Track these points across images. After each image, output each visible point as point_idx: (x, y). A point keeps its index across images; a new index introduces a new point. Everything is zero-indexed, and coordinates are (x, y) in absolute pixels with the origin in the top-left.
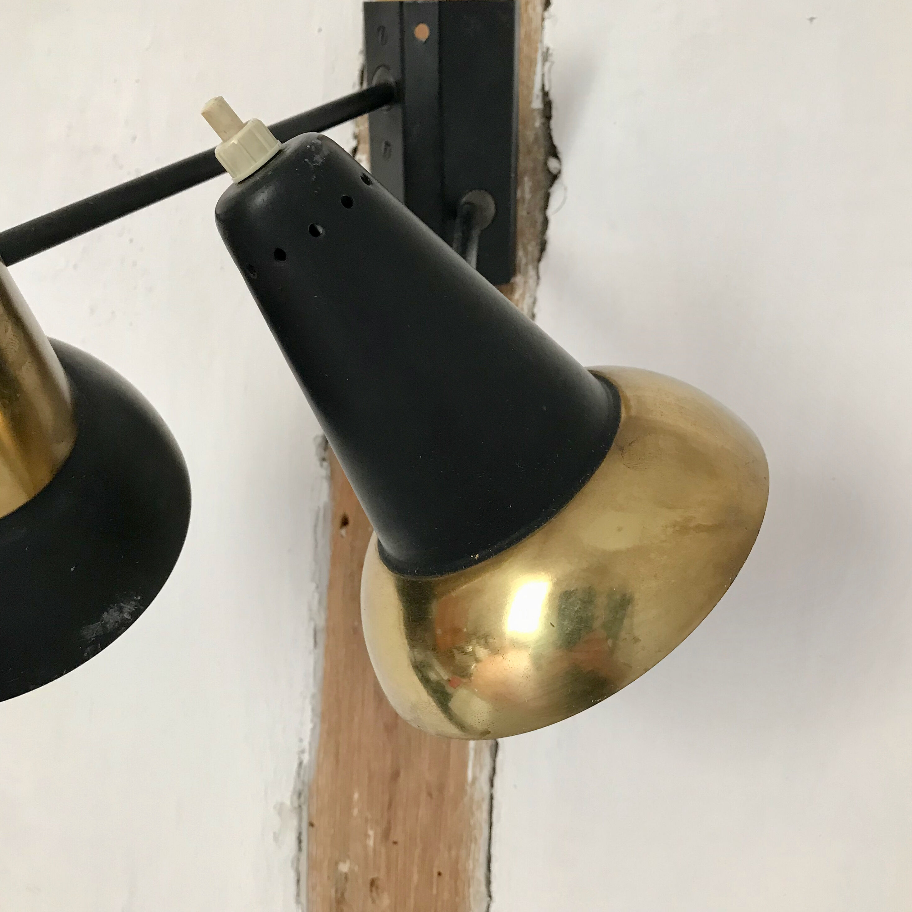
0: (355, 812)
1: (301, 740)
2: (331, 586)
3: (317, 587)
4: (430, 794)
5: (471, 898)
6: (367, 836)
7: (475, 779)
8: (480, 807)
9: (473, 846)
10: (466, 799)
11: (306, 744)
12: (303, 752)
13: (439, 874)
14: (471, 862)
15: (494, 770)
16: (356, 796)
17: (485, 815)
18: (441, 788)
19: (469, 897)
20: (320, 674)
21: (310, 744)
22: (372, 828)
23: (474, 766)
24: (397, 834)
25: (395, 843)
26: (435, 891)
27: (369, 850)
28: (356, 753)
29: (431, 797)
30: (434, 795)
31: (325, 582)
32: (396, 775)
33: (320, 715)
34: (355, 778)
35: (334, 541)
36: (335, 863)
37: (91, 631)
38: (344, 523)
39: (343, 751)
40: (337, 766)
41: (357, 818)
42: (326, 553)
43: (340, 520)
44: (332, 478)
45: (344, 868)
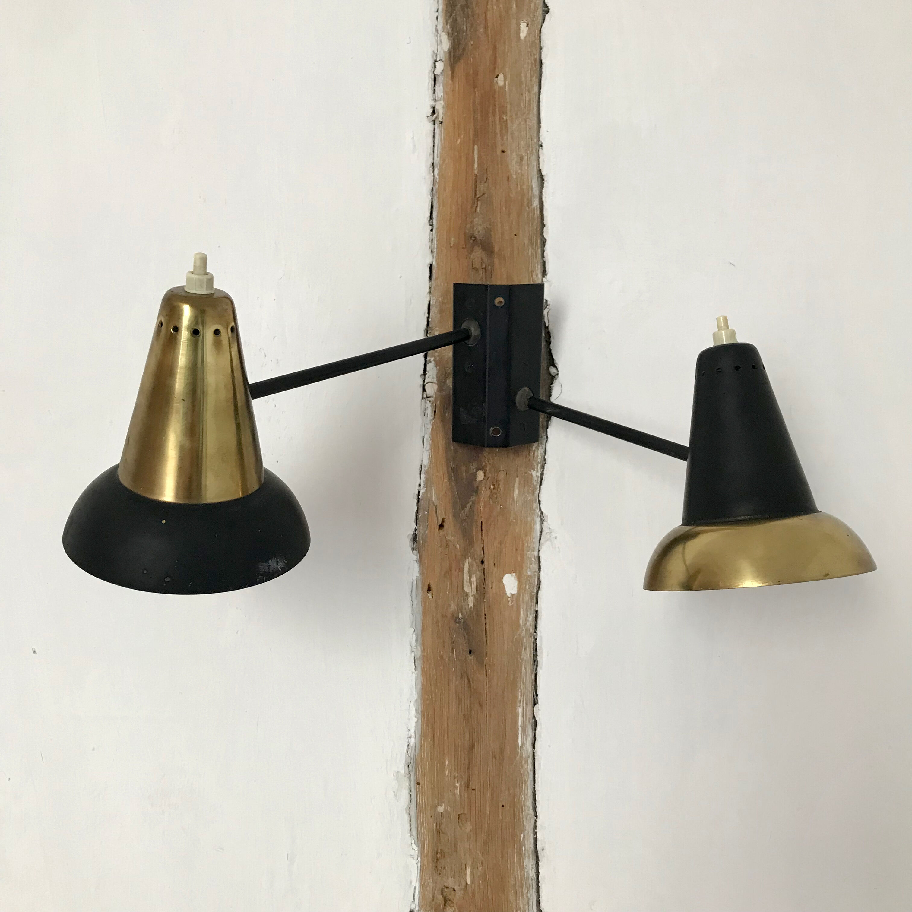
0: (447, 772)
1: (409, 730)
2: (423, 630)
5: (524, 818)
6: (455, 787)
7: (523, 744)
8: (526, 762)
9: (524, 786)
10: (518, 758)
11: (412, 732)
12: (410, 737)
13: (503, 806)
14: (523, 796)
15: (535, 737)
16: (447, 762)
17: (530, 766)
18: (502, 751)
19: (522, 818)
20: (419, 686)
21: (415, 732)
22: (458, 782)
23: (522, 736)
24: (475, 784)
25: (473, 790)
26: (500, 817)
27: (457, 796)
28: (446, 735)
29: (495, 758)
30: (498, 758)
31: (419, 627)
32: (472, 747)
33: (420, 712)
34: (446, 751)
35: (424, 601)
36: (434, 807)
37: (263, 567)
38: (429, 589)
39: (437, 734)
40: (434, 745)
41: (448, 776)
42: (419, 609)
43: (426, 588)
44: (420, 561)
45: (441, 809)
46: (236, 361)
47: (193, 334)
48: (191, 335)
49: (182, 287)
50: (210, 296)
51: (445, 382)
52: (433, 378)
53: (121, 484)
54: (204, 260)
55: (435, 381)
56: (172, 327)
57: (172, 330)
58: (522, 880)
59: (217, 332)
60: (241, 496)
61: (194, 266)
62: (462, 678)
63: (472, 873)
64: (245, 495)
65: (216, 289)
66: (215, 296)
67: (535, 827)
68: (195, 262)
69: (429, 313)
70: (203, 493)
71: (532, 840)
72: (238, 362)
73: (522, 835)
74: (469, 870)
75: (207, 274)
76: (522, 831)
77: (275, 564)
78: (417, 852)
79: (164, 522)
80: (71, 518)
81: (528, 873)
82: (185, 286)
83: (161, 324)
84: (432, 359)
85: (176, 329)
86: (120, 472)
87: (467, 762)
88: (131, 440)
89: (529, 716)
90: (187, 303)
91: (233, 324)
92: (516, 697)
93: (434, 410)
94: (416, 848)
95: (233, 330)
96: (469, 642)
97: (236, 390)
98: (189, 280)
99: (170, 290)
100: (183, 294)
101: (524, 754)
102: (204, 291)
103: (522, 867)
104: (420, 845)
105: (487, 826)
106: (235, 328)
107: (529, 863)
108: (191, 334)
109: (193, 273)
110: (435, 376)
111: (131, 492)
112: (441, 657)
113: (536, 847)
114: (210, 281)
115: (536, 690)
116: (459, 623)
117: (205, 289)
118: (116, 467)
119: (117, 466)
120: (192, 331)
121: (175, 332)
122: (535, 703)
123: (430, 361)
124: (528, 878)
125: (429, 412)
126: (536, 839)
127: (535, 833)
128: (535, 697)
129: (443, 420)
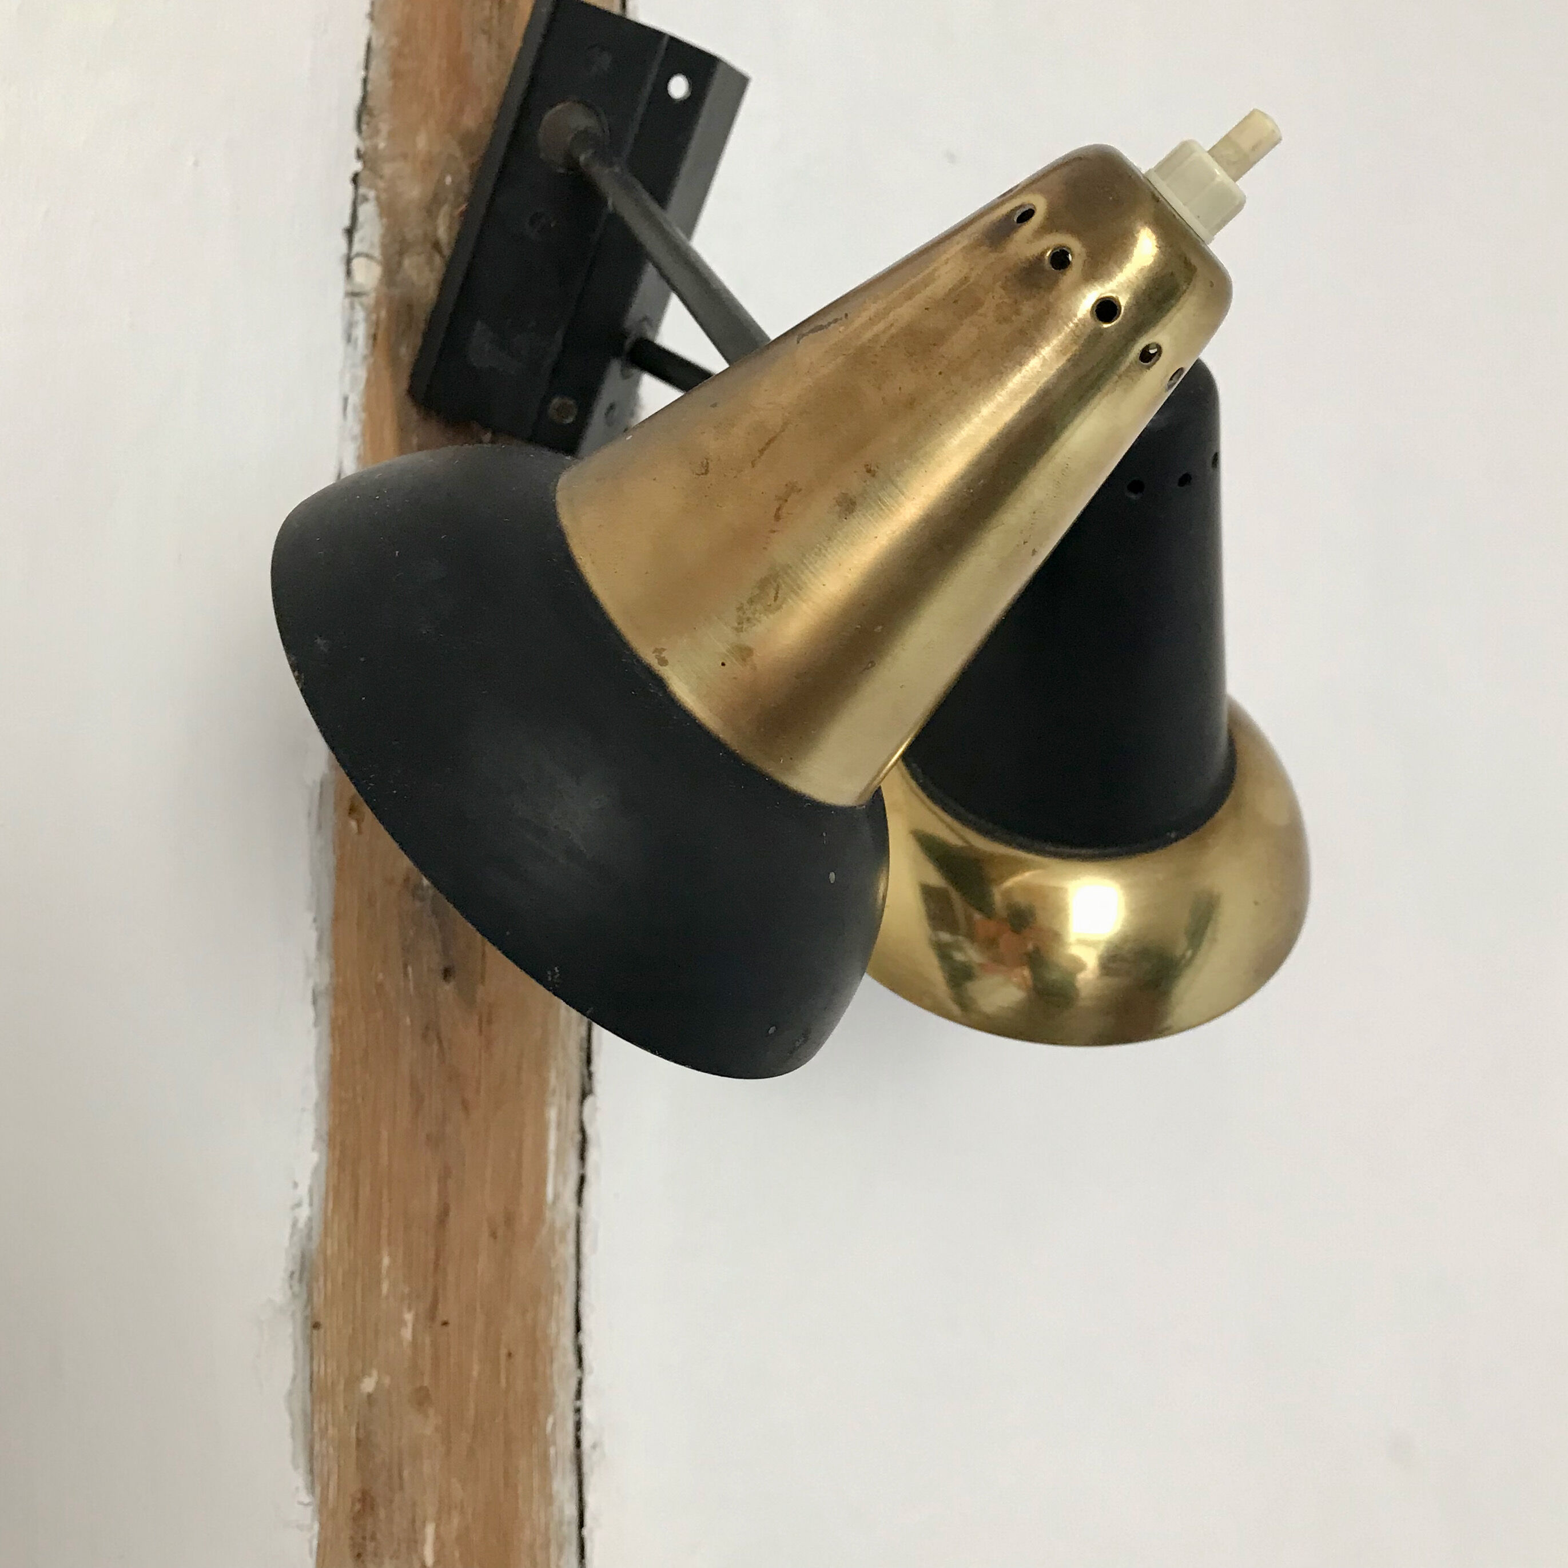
0: (385, 1287)
1: (296, 1185)
2: (337, 918)
3: (315, 920)
4: (494, 1235)
5: (556, 1378)
6: (402, 1323)
7: (557, 1196)
8: (563, 1239)
9: (556, 1298)
10: (544, 1231)
11: (303, 1191)
12: (299, 1205)
13: (510, 1355)
14: (553, 1325)
15: (582, 1180)
16: (386, 1261)
17: (571, 1249)
18: (510, 1220)
19: (551, 1378)
20: (325, 1067)
21: (311, 1191)
22: (410, 1309)
23: (555, 1177)
24: (449, 1310)
25: (445, 1324)
26: (503, 1381)
27: (405, 1344)
28: (385, 1192)
29: (495, 1238)
30: (500, 1233)
31: (327, 912)
32: (444, 1214)
33: (326, 1137)
34: (384, 1232)
35: (339, 840)
36: (353, 1381)
38: (353, 810)
39: (365, 1191)
40: (356, 1219)
41: (387, 1297)
42: (327, 861)
43: (346, 805)
45: (368, 1385)
51: (400, 264)
52: (372, 245)
55: (377, 253)
58: (547, 1528)
62: (425, 1036)
63: (438, 1537)
67: (579, 1395)
69: (367, 68)
71: (570, 1427)
73: (550, 1420)
74: (430, 1530)
76: (550, 1410)
78: (310, 1509)
81: (561, 1510)
84: (372, 194)
87: (431, 1255)
89: (574, 1127)
92: (543, 1082)
93: (373, 331)
94: (307, 1499)
96: (445, 950)
101: (559, 1224)
103: (549, 1499)
104: (318, 1489)
105: (472, 1412)
107: (563, 1486)
110: (376, 239)
112: (380, 986)
113: (578, 1443)
115: (589, 1061)
116: (422, 899)
122: (585, 1093)
123: (365, 199)
124: (561, 1523)
125: (361, 332)
126: (578, 1426)
127: (578, 1411)
128: (586, 1079)
129: (393, 360)
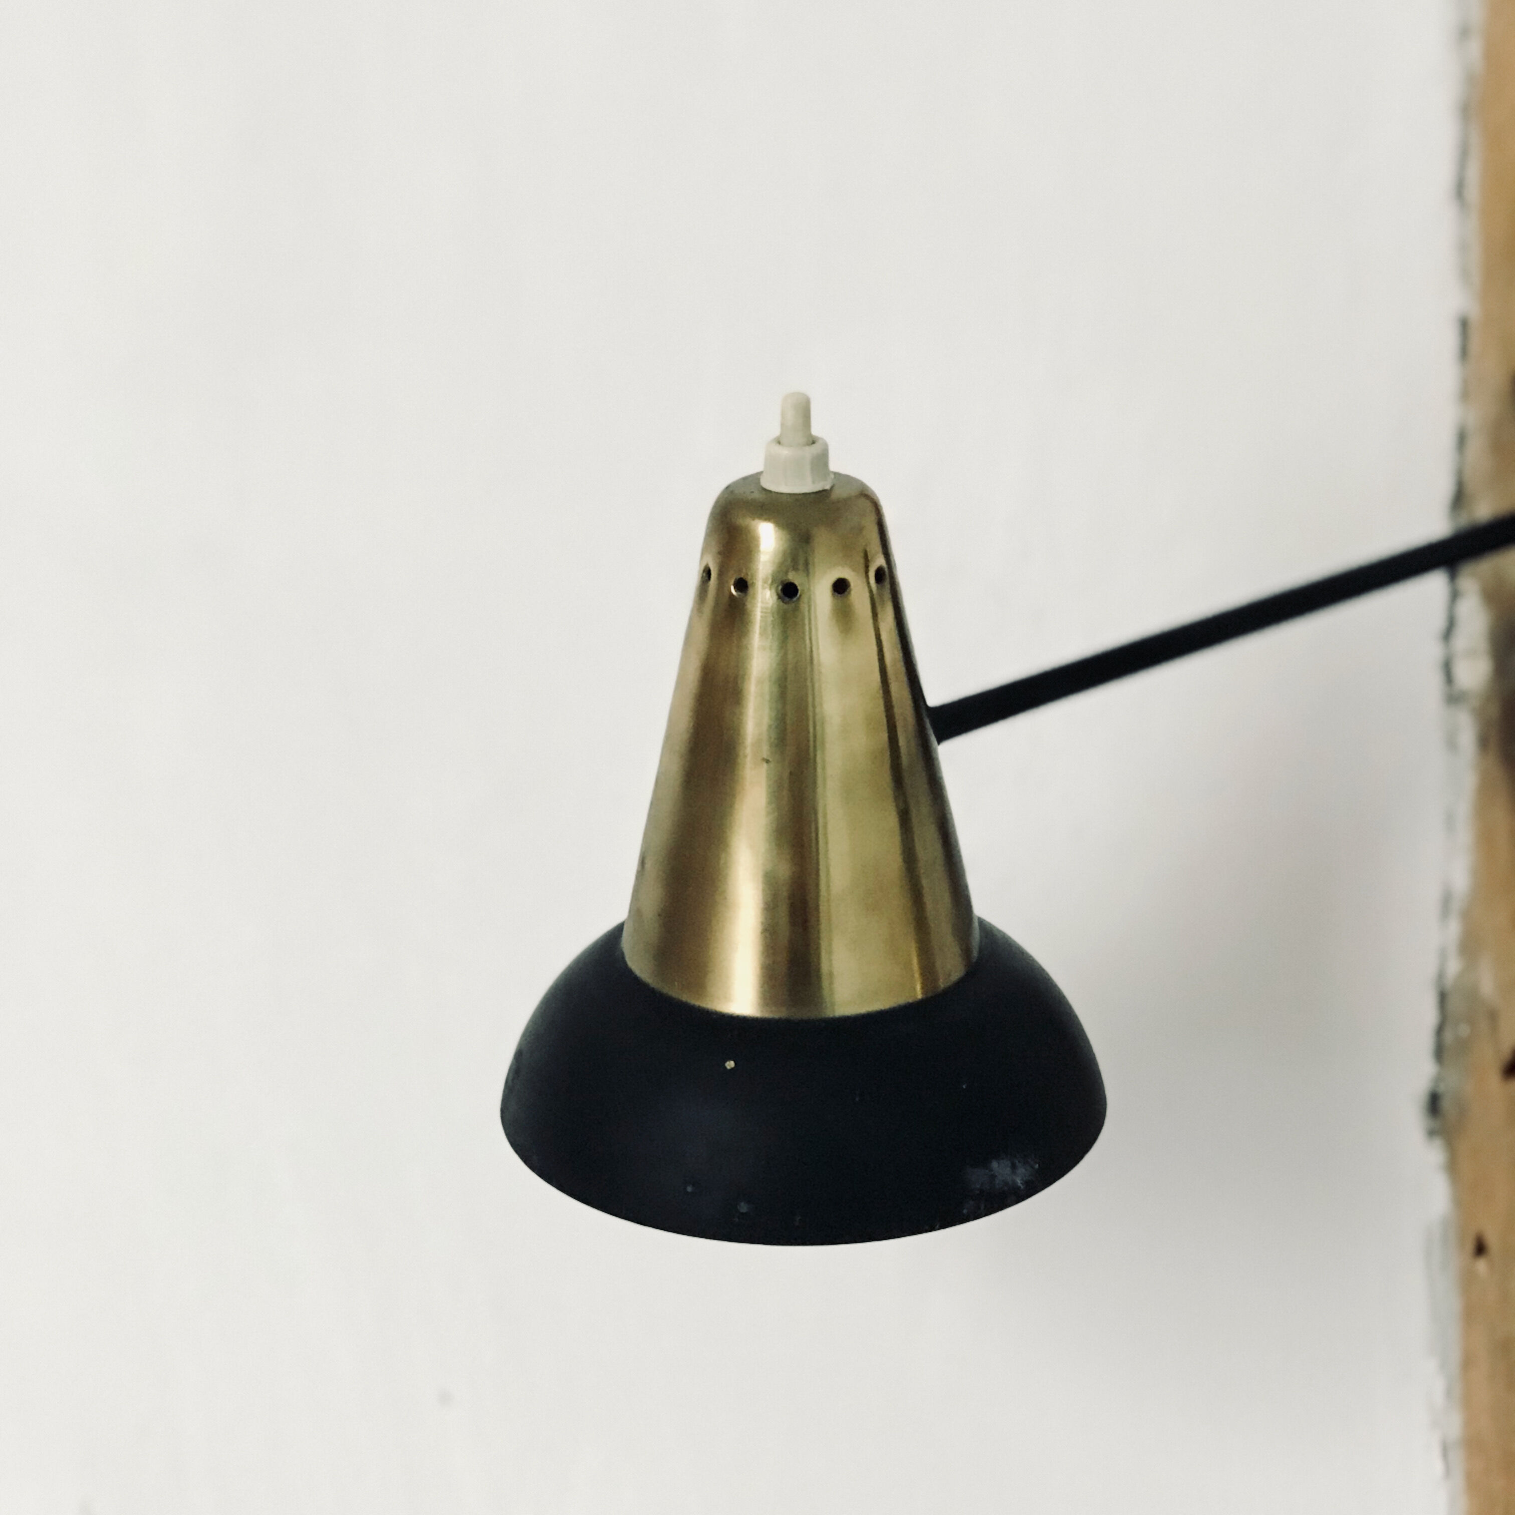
3: (1441, 1366)
35: (1467, 1281)
37: (977, 1178)
38: (1480, 1249)
42: (1453, 1303)
43: (1470, 1246)
44: (1453, 1167)
46: (892, 654)
47: (782, 595)
48: (779, 597)
49: (755, 478)
50: (822, 495)
53: (630, 972)
54: (803, 410)
56: (732, 582)
57: (732, 588)
59: (841, 587)
60: (919, 995)
61: (783, 425)
64: (930, 995)
65: (836, 474)
66: (835, 495)
68: (783, 415)
70: (826, 992)
72: (899, 655)
75: (813, 441)
77: (1008, 1170)
79: (730, 1064)
80: (519, 1055)
82: (761, 473)
83: (707, 572)
85: (743, 585)
86: (627, 944)
88: (649, 865)
90: (768, 519)
91: (880, 561)
95: (880, 575)
97: (895, 727)
98: (770, 460)
99: (727, 488)
100: (757, 495)
102: (806, 485)
106: (886, 570)
108: (778, 594)
109: (779, 443)
111: (653, 991)
114: (821, 460)
117: (809, 479)
118: (616, 933)
119: (619, 929)
120: (780, 588)
121: (739, 593)
123: (1466, 589)
